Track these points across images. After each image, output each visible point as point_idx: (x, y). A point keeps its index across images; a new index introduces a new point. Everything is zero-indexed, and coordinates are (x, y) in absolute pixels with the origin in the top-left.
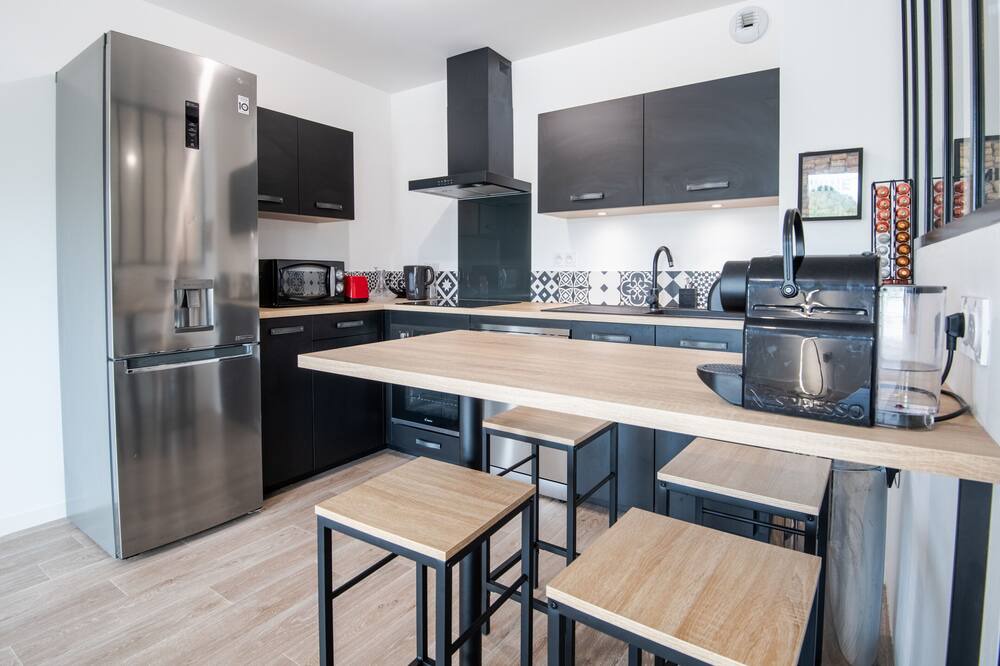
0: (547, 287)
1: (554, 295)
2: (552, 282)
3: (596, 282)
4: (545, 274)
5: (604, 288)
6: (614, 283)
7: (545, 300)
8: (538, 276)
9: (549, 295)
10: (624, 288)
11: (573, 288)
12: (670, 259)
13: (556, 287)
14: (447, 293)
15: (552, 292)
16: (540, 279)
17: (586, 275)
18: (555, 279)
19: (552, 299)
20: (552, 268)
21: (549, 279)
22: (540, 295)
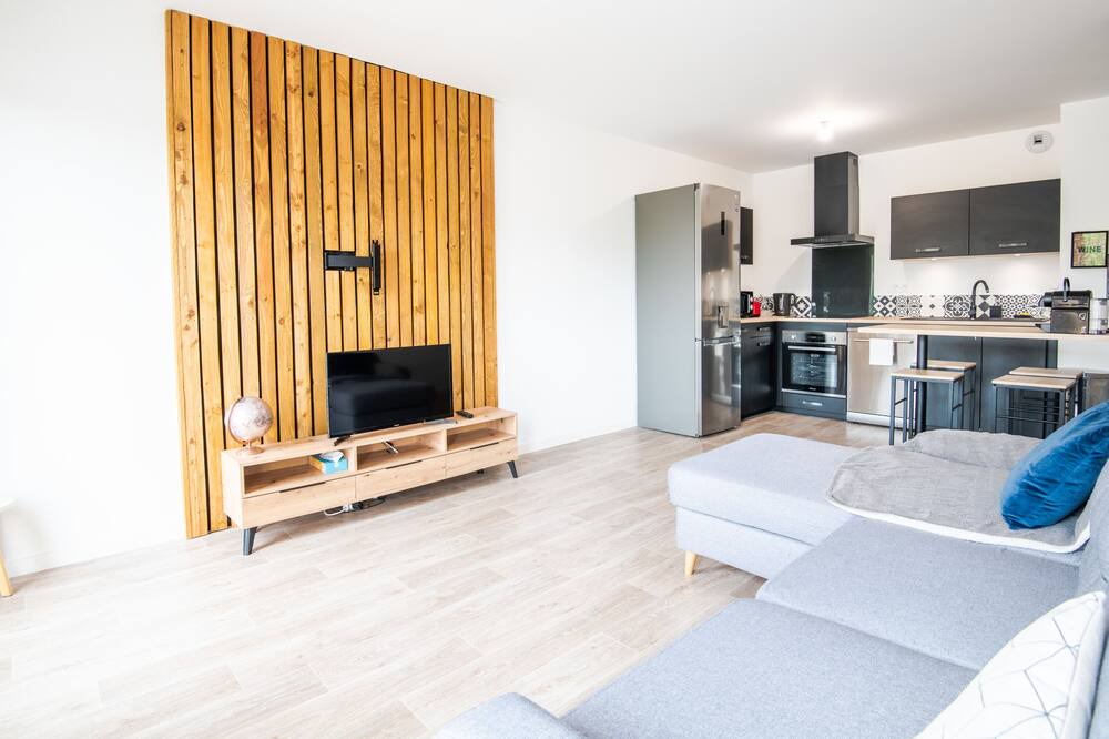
0: (887, 306)
1: (893, 312)
2: (891, 303)
3: (926, 303)
4: (885, 298)
5: (932, 306)
6: (940, 302)
7: (885, 315)
8: (879, 299)
9: (888, 312)
10: (948, 306)
11: (908, 306)
12: (987, 288)
13: (894, 306)
14: (801, 312)
15: (890, 309)
16: (881, 301)
17: (918, 298)
18: (893, 301)
19: (890, 314)
20: (890, 294)
21: (888, 301)
22: (881, 311)
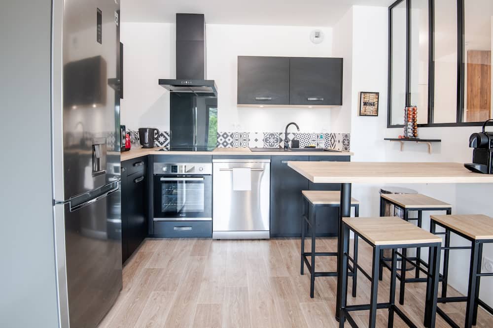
0: (227, 140)
1: (231, 144)
2: (229, 138)
3: (252, 137)
4: (225, 133)
5: (256, 140)
6: (261, 138)
7: (225, 146)
8: (221, 134)
9: (227, 144)
10: (266, 140)
11: (241, 140)
12: (298, 128)
13: (231, 140)
14: (162, 144)
15: (229, 142)
16: (223, 136)
17: (248, 134)
18: (231, 136)
19: (229, 145)
20: (229, 131)
21: (228, 136)
22: (223, 144)
